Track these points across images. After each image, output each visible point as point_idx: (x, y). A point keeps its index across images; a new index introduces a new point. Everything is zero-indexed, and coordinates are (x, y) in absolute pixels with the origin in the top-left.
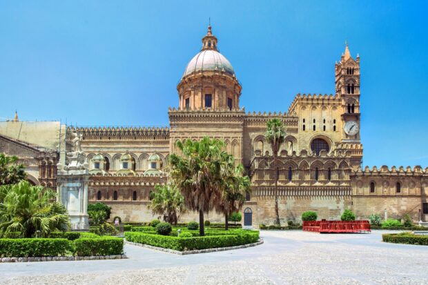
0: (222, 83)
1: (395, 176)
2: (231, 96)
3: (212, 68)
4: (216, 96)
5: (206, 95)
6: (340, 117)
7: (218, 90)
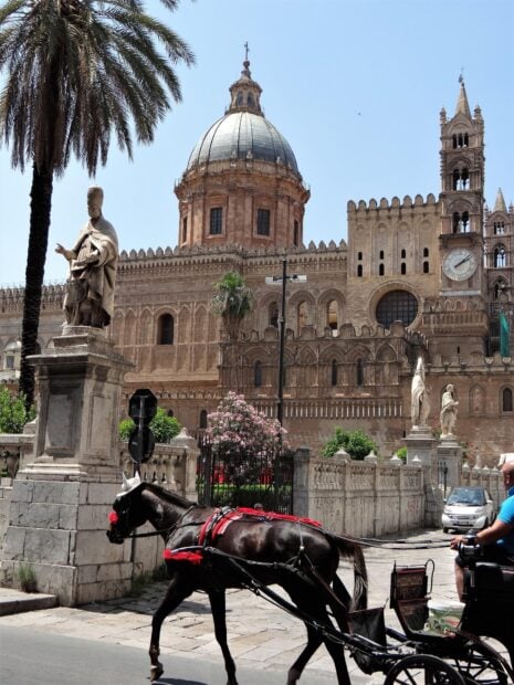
0: (244, 182)
1: (498, 374)
2: (265, 204)
3: (227, 154)
4: (231, 210)
5: (212, 210)
6: (438, 243)
7: (234, 198)
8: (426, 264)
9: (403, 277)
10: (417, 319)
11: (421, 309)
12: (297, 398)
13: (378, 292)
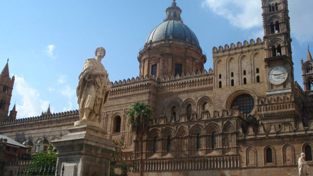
0: (168, 51)
5: (152, 66)
6: (264, 64)
7: (163, 58)
8: (258, 77)
9: (245, 86)
10: (254, 110)
11: (256, 103)
12: (176, 158)
13: (230, 96)
